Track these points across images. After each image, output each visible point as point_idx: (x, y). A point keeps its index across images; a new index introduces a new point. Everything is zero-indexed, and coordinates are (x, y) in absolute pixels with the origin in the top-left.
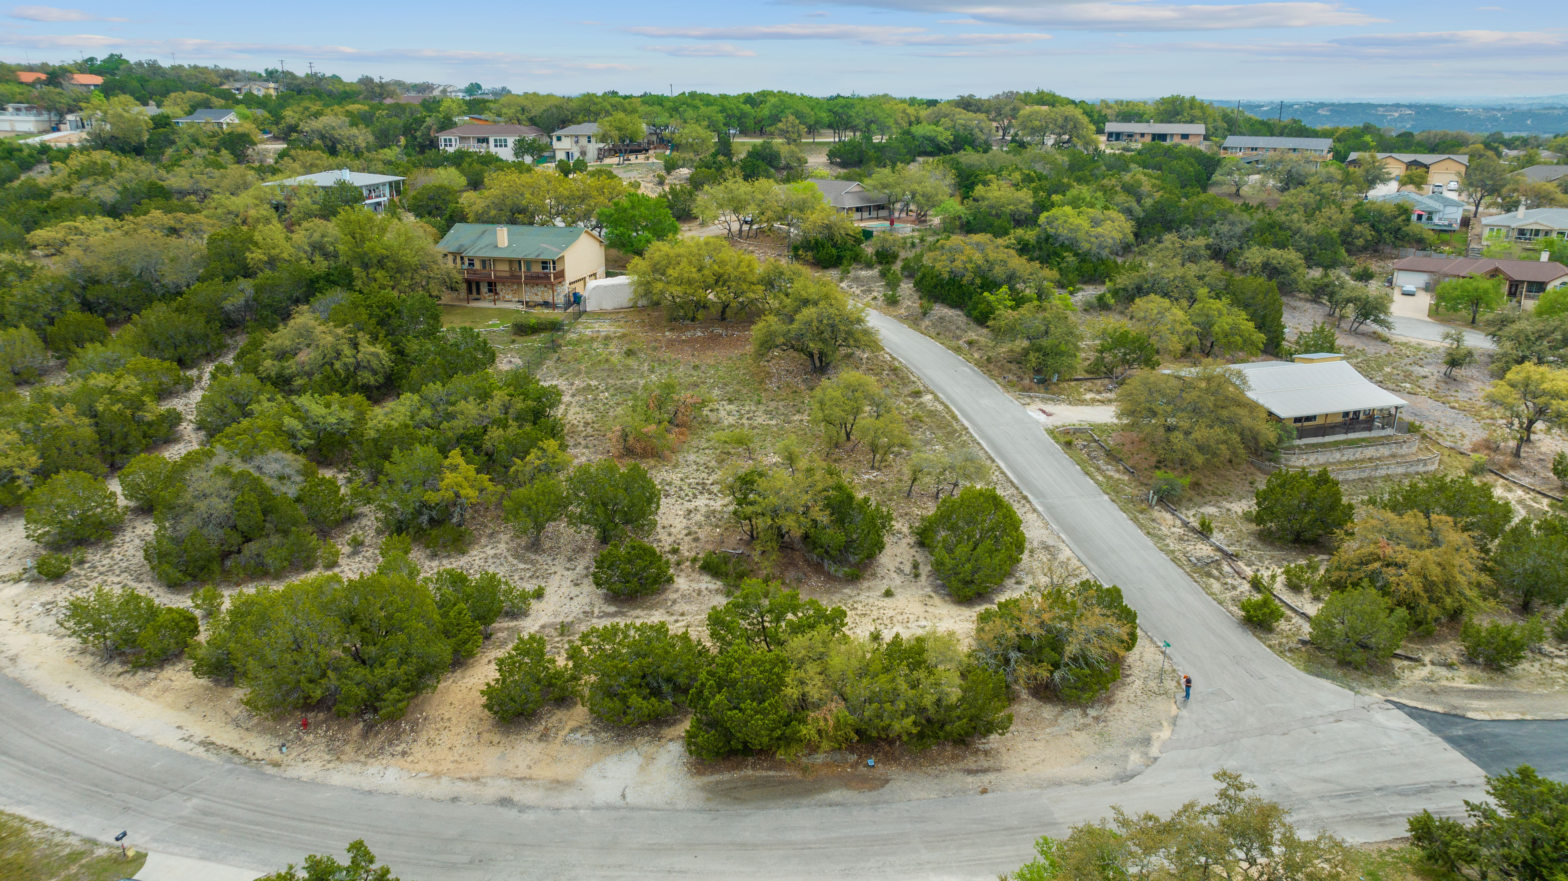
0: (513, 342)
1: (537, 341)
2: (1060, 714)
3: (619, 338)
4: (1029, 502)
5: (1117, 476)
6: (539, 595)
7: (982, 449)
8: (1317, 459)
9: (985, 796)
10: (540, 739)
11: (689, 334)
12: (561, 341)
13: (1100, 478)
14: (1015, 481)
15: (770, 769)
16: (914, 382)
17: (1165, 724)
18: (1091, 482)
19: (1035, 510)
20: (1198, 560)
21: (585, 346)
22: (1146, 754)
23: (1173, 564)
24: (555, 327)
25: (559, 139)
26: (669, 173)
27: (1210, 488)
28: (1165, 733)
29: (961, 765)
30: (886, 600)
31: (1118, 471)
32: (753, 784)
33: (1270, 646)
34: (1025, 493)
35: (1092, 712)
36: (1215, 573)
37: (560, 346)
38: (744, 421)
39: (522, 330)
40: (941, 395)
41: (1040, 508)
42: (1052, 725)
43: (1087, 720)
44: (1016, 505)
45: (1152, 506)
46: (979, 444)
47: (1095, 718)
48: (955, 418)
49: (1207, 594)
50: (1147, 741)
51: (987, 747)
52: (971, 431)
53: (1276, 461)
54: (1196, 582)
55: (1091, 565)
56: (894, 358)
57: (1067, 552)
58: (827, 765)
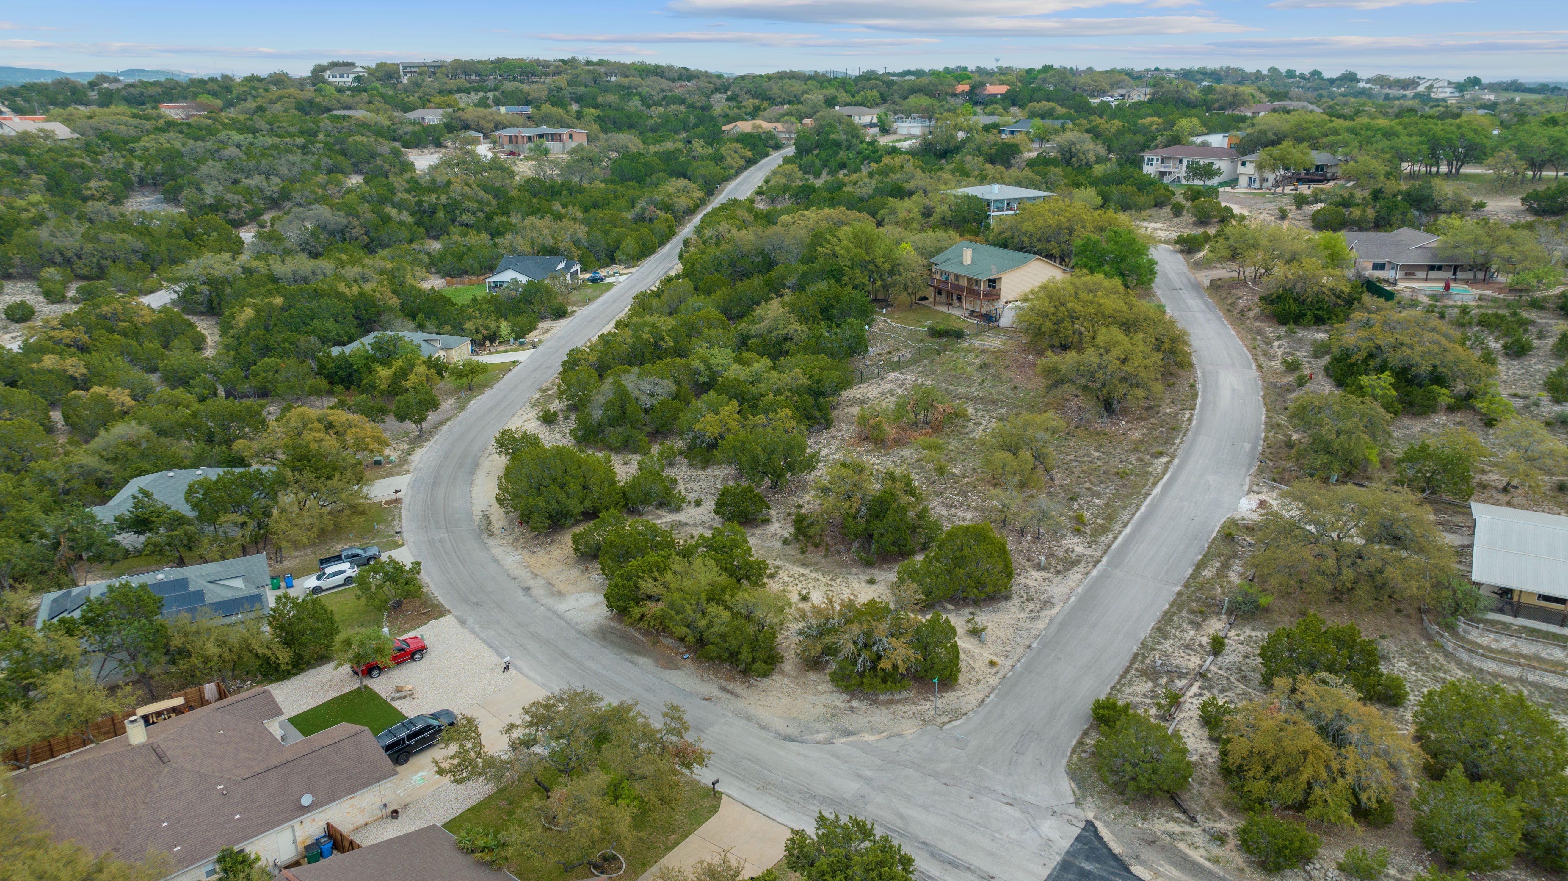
0: (921, 341)
1: (934, 344)
2: (831, 692)
3: (993, 353)
4: (1095, 566)
5: (1232, 578)
6: (698, 503)
7: (1134, 514)
8: (1515, 645)
10: (581, 571)
12: (950, 348)
13: (1207, 572)
14: (1113, 547)
16: (1172, 444)
17: (885, 734)
18: (1190, 571)
19: (1088, 574)
20: (1165, 665)
21: (962, 354)
22: (833, 738)
23: (1129, 657)
24: (958, 335)
25: (1244, 164)
28: (868, 738)
29: (725, 683)
30: (864, 584)
31: (1241, 575)
32: (624, 636)
34: (1105, 560)
35: (855, 703)
36: (1162, 680)
37: (945, 351)
39: (936, 333)
40: (1176, 461)
41: (1095, 573)
42: (814, 695)
43: (842, 705)
44: (1083, 564)
45: (1218, 614)
46: (1138, 509)
47: (852, 707)
48: (1155, 484)
49: (1112, 689)
50: (848, 733)
51: (755, 683)
52: (1150, 498)
53: (1452, 629)
54: (1122, 677)
55: (1054, 627)
56: (1190, 420)
57: (1053, 612)
58: (668, 646)
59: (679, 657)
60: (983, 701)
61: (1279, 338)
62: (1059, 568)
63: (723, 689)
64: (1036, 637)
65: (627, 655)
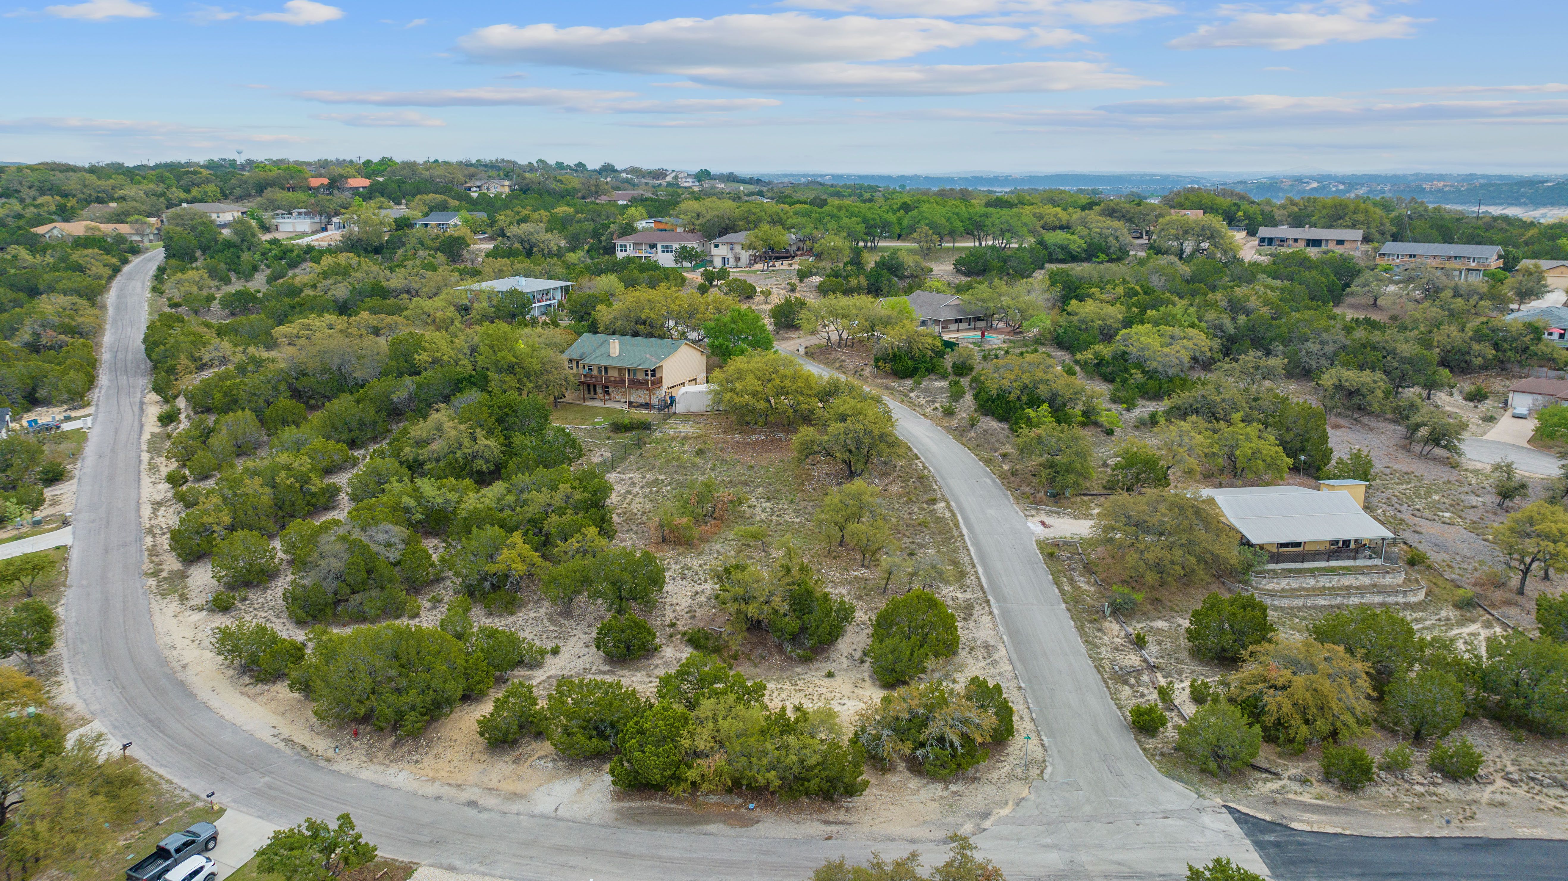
0: (609, 438)
1: (627, 438)
2: (924, 786)
3: (695, 438)
4: (989, 605)
5: (1085, 587)
6: (555, 652)
7: (970, 555)
8: (1288, 584)
9: (830, 842)
10: (514, 762)
11: (753, 437)
12: (647, 440)
13: (1067, 588)
14: (985, 586)
15: (672, 802)
16: (934, 490)
17: (1010, 803)
18: (1057, 591)
19: (991, 613)
20: (1121, 668)
21: (665, 444)
22: (979, 825)
23: (1095, 671)
24: (646, 426)
25: (717, 246)
26: (801, 281)
27: (1169, 604)
28: (1005, 811)
29: (823, 816)
30: (826, 680)
31: (1088, 583)
32: (656, 812)
33: (1144, 750)
34: (990, 597)
35: (953, 788)
36: (1133, 681)
37: (645, 444)
38: (774, 518)
39: (618, 428)
40: (953, 504)
41: (996, 611)
42: (913, 794)
43: (945, 794)
44: (977, 607)
45: (1105, 617)
46: (968, 550)
47: (954, 793)
48: (957, 525)
49: (1112, 698)
50: (986, 815)
51: (850, 805)
52: (966, 538)
53: (1246, 583)
54: (1108, 687)
55: (1018, 665)
56: (925, 467)
57: (1003, 652)
58: (717, 804)
59: (743, 810)
60: (1043, 745)
61: (911, 391)
62: (962, 615)
63: (827, 823)
64: (1016, 677)
65: (692, 829)
